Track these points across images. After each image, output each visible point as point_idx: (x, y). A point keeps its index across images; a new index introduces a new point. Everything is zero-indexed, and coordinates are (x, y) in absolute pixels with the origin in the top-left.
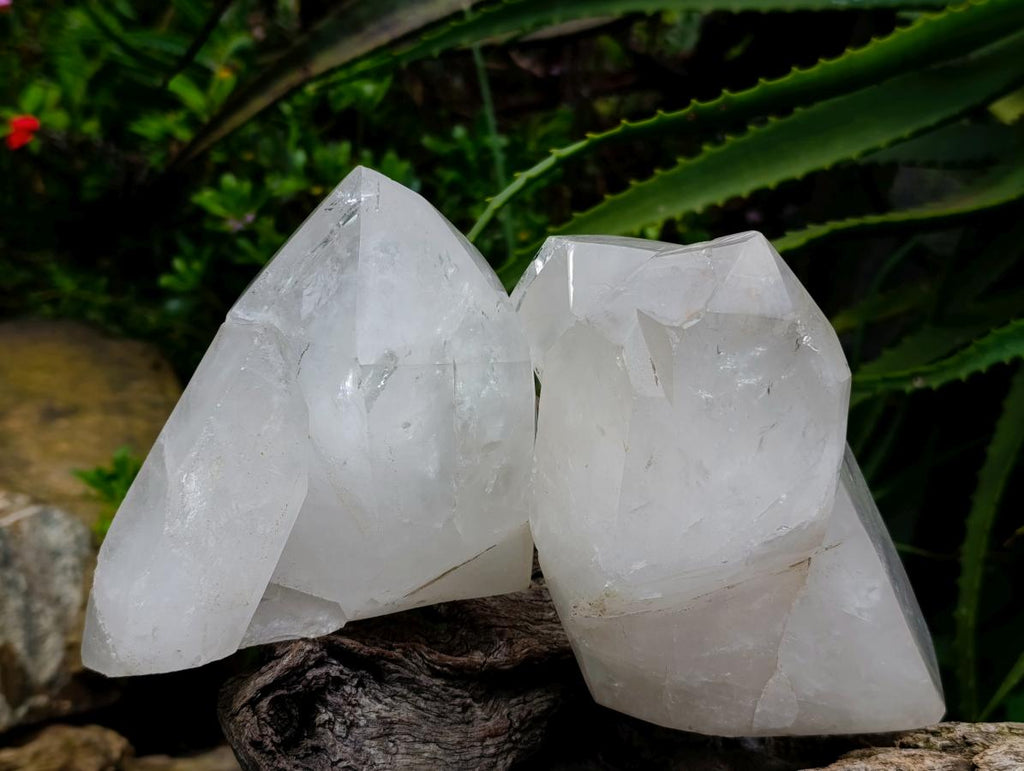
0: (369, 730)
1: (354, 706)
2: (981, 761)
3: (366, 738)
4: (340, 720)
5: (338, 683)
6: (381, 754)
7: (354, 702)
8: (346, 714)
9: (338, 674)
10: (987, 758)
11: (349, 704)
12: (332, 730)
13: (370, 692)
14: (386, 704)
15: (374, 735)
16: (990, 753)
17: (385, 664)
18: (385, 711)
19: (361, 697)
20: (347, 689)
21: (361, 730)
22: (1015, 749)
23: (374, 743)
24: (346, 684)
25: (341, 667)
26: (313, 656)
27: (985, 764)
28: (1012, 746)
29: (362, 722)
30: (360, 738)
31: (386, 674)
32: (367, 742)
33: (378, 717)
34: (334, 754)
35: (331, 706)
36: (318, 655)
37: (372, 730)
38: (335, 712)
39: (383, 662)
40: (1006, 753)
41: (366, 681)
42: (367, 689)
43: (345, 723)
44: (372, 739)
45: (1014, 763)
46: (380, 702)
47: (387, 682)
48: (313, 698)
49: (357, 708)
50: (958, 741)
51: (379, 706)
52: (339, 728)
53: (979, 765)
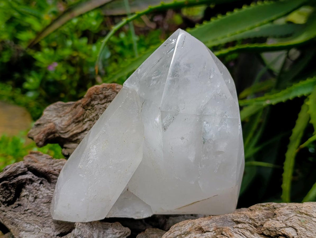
0: (43, 200)
1: (38, 190)
2: (277, 212)
3: (42, 203)
4: (31, 195)
5: (31, 181)
6: (47, 209)
7: (38, 189)
8: (34, 193)
9: (31, 177)
10: (280, 211)
11: (36, 189)
12: (28, 199)
13: (46, 186)
14: (52, 191)
15: (45, 202)
16: (281, 209)
17: (51, 176)
18: (51, 193)
19: (41, 187)
20: (35, 184)
21: (40, 200)
22: (291, 208)
23: (45, 205)
24: (35, 182)
25: (33, 175)
26: (20, 169)
27: (279, 213)
28: (290, 206)
29: (41, 197)
30: (40, 202)
31: (52, 180)
32: (42, 204)
33: (48, 195)
34: (26, 207)
35: (28, 189)
36: (23, 169)
37: (45, 200)
38: (29, 192)
39: (51, 175)
40: (288, 209)
41: (44, 182)
42: (44, 185)
43: (33, 196)
44: (44, 203)
45: (291, 212)
46: (50, 190)
47: (53, 183)
48: (20, 186)
49: (39, 191)
50: (271, 207)
51: (49, 191)
52: (31, 198)
53: (276, 213)
